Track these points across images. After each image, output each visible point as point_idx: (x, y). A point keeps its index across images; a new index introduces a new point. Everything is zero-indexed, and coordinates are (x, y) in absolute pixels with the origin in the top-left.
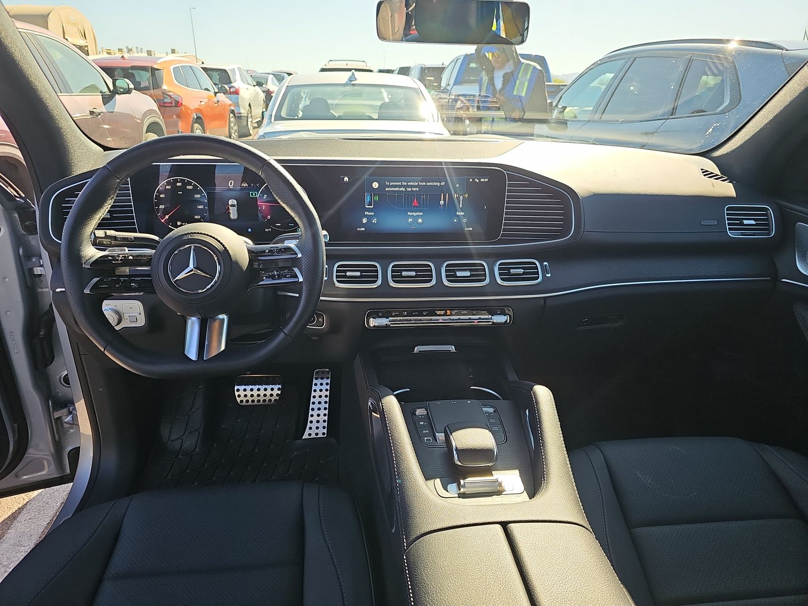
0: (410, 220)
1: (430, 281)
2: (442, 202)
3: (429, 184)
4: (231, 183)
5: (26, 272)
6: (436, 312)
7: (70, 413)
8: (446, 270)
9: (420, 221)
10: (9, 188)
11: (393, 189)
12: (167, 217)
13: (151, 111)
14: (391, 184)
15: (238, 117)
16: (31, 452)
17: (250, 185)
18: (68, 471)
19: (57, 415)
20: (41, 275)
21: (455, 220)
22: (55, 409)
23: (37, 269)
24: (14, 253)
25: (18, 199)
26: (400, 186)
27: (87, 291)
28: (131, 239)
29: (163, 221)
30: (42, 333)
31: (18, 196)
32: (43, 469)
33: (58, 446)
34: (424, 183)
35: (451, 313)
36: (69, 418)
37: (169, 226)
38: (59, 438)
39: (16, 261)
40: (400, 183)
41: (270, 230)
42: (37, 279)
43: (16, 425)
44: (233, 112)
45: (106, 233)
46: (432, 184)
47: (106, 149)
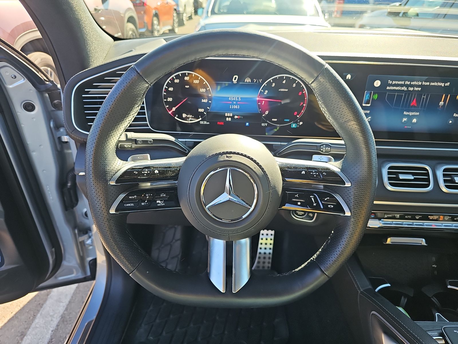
0: (405, 119)
1: (427, 186)
2: (442, 103)
3: (433, 84)
4: (236, 78)
5: (57, 141)
6: (429, 217)
7: (90, 237)
8: (443, 174)
9: (415, 120)
10: (39, 73)
11: (395, 88)
12: (174, 109)
13: (129, 9)
14: (394, 82)
15: (178, 14)
16: (65, 263)
17: (252, 81)
18: (89, 273)
19: (81, 239)
20: (67, 142)
21: (451, 122)
22: (80, 235)
23: (64, 138)
24: (47, 126)
25: (47, 83)
26: (402, 86)
27: (112, 211)
28: (150, 142)
29: (170, 113)
30: (69, 184)
31: (47, 80)
32: (72, 273)
33: (82, 259)
34: (428, 83)
35: (444, 218)
36: (89, 242)
37: (176, 118)
38: (83, 253)
39: (48, 133)
40: (403, 83)
41: (266, 124)
42: (65, 145)
43: (53, 249)
44: (175, 10)
45: (127, 135)
46: (436, 84)
47: (116, 39)
